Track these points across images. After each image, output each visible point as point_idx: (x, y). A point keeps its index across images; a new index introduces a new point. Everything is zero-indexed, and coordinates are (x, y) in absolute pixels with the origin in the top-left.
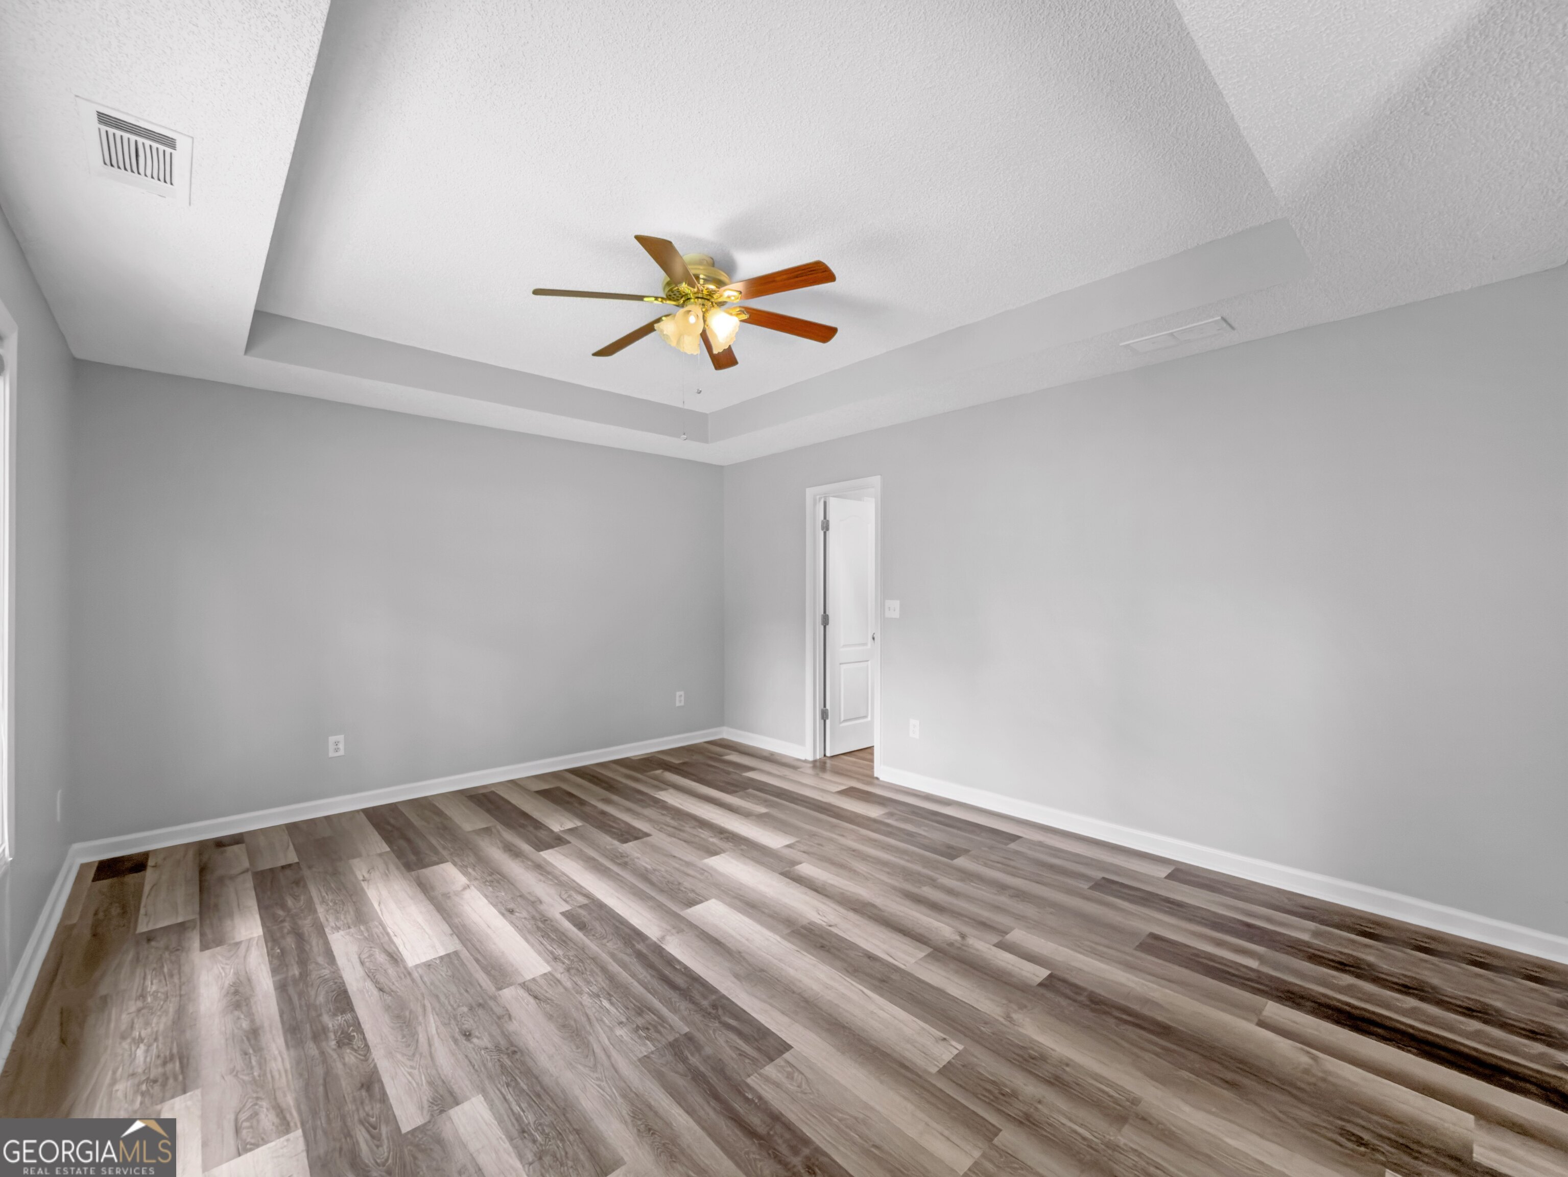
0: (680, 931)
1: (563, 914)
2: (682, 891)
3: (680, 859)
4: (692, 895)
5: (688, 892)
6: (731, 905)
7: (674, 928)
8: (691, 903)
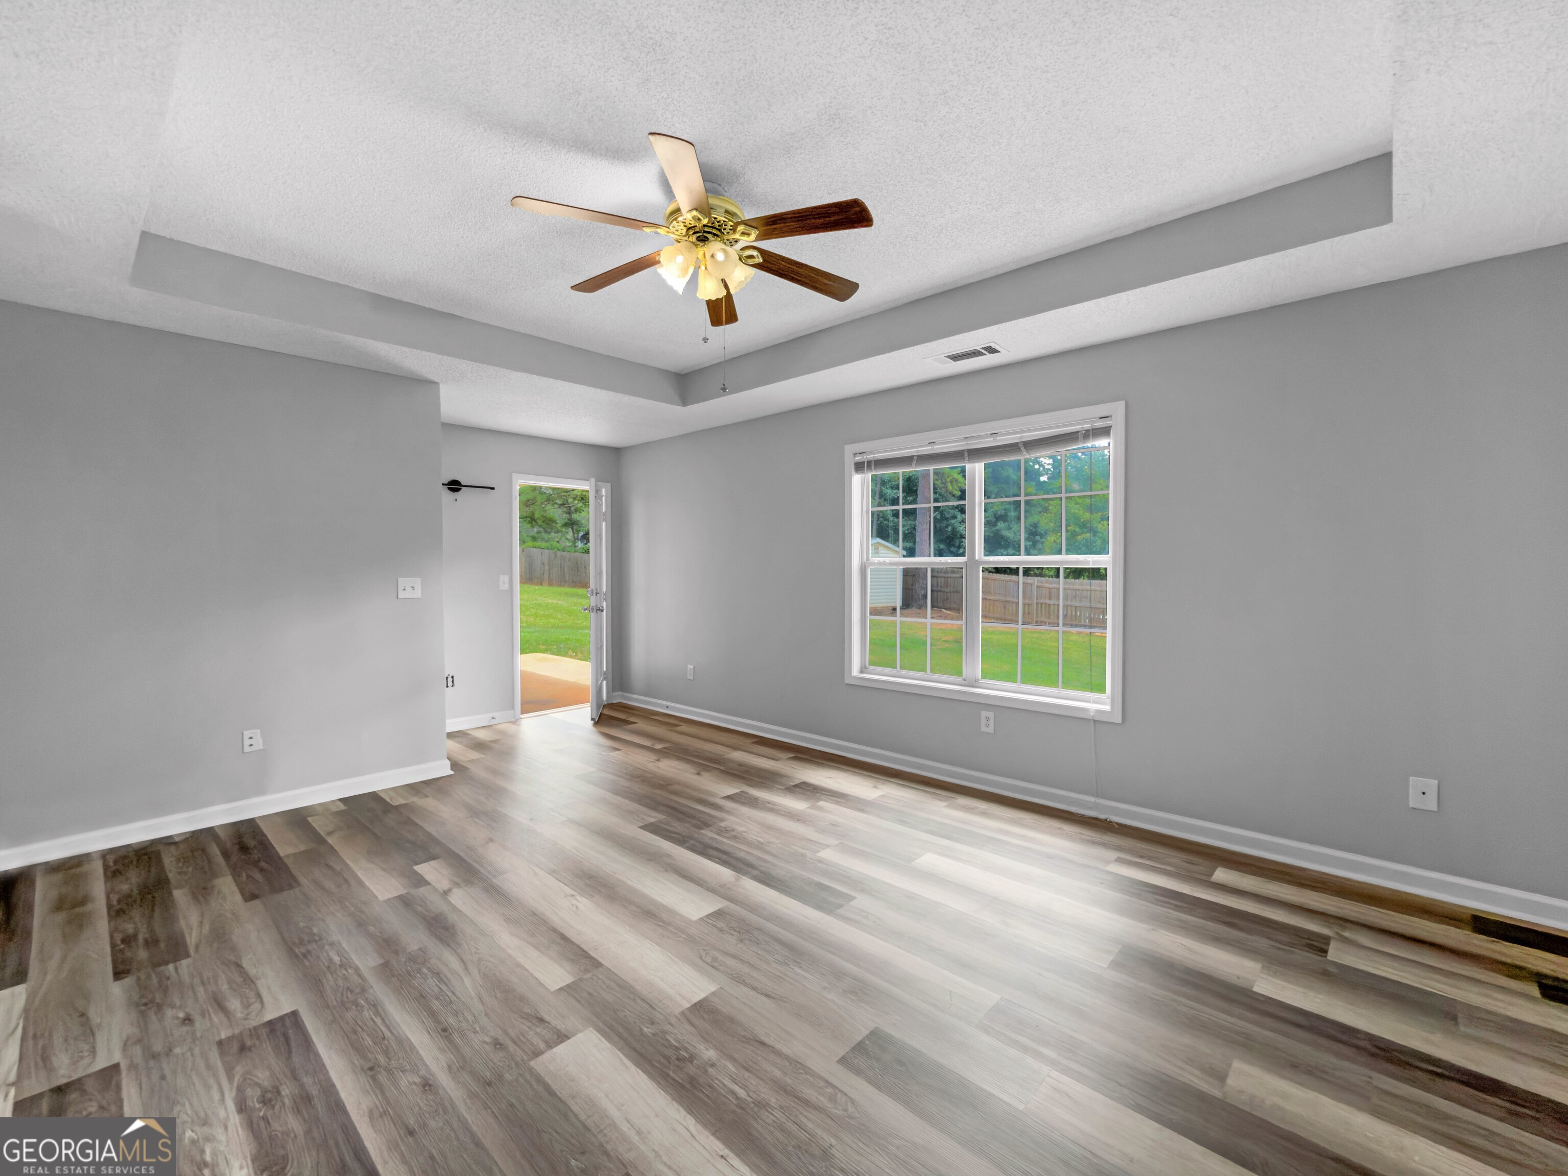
0: (723, 886)
1: (855, 898)
2: (735, 931)
3: (754, 988)
4: (721, 924)
5: (726, 929)
6: (673, 913)
7: (730, 888)
8: (718, 914)
